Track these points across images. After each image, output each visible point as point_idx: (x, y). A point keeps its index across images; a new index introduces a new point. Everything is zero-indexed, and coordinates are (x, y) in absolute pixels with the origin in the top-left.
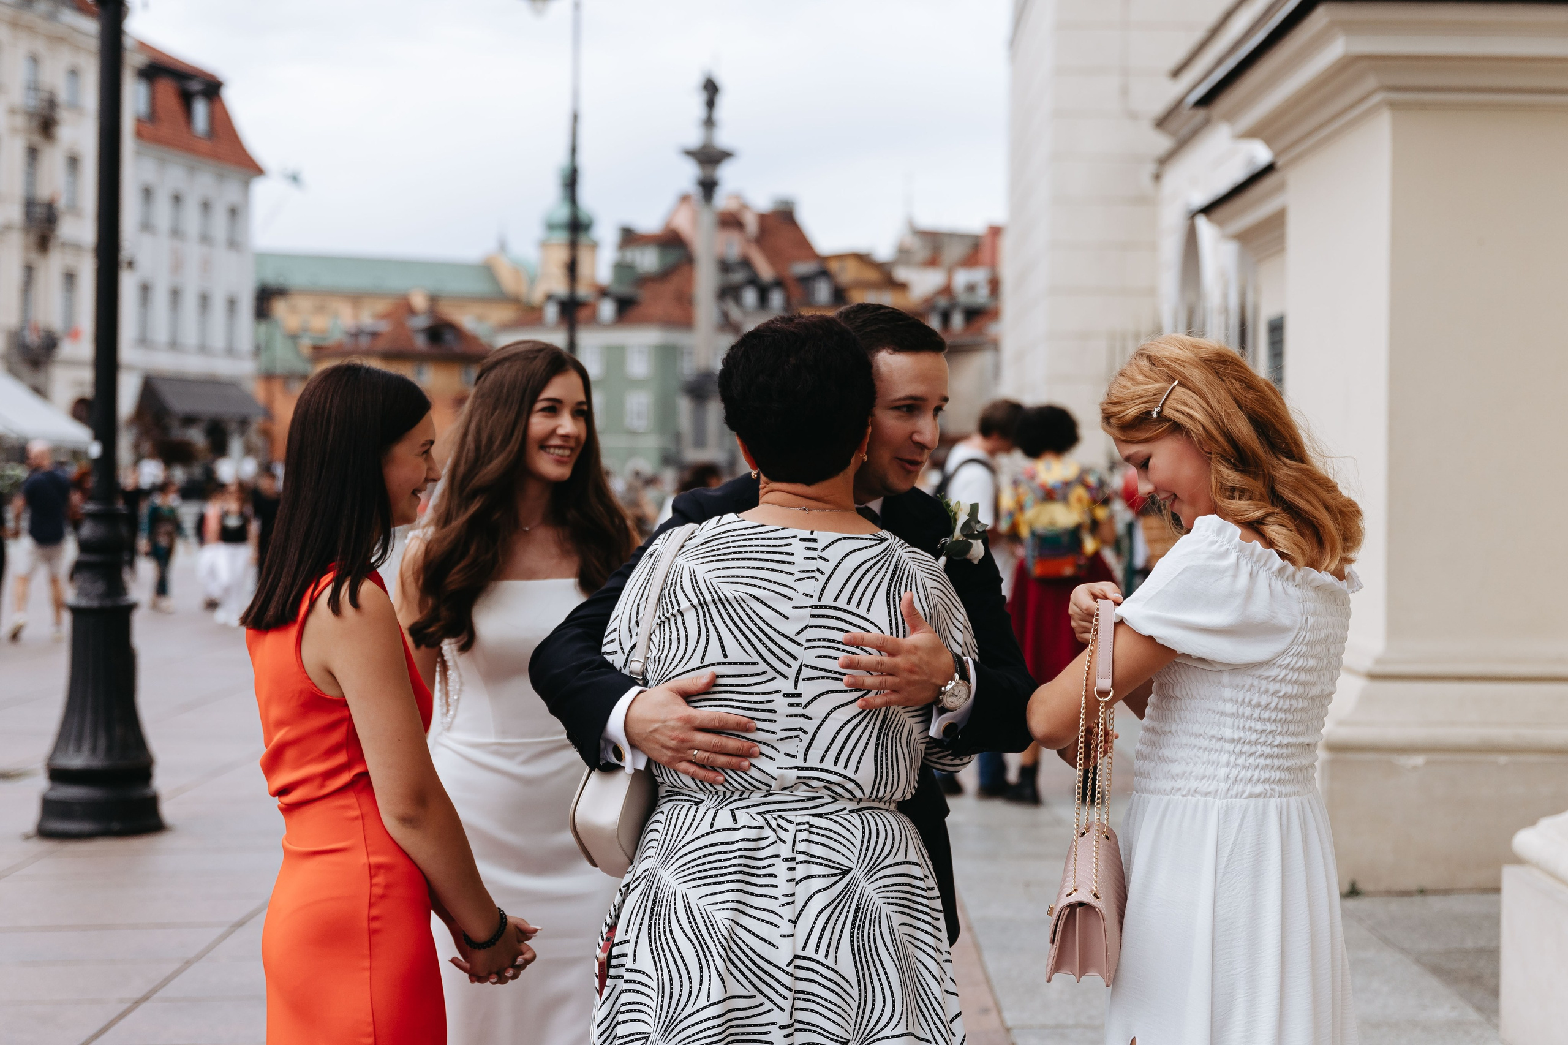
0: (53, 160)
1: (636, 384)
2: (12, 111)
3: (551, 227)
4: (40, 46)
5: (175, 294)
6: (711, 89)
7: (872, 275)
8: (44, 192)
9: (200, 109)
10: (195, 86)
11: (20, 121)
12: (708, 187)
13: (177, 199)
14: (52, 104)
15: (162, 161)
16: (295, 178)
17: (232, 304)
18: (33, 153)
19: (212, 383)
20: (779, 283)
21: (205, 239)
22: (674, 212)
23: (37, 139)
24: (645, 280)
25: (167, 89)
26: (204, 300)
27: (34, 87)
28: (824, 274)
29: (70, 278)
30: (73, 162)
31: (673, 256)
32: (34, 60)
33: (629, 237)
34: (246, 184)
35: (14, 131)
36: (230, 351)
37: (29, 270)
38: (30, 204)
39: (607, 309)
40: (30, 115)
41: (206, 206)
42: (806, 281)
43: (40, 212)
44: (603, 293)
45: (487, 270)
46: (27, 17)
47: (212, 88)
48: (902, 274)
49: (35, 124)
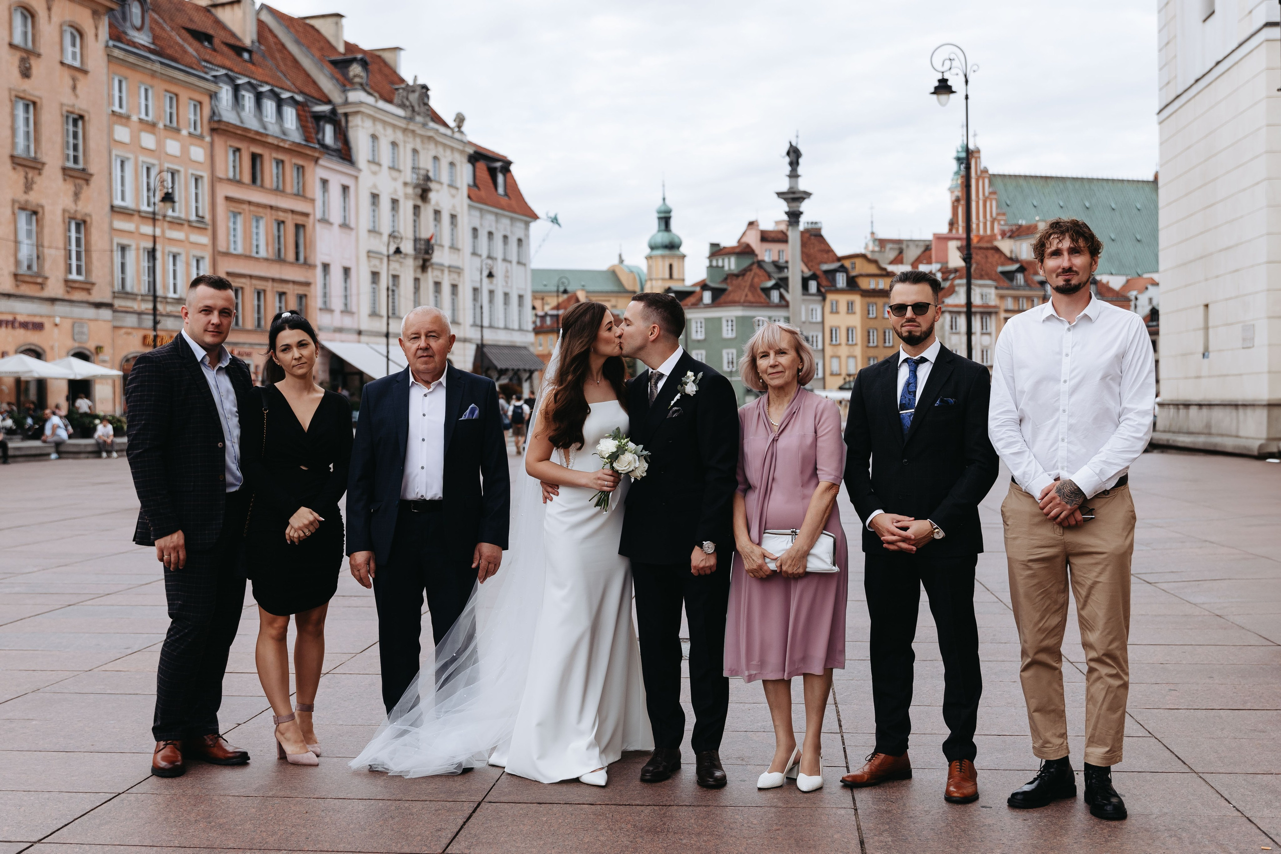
0: (427, 213)
1: (728, 343)
2: (406, 184)
3: (653, 248)
4: (417, 144)
5: (492, 294)
6: (794, 154)
7: (872, 269)
8: (424, 234)
9: (500, 178)
10: (498, 164)
11: (410, 190)
12: (794, 216)
13: (490, 234)
14: (428, 179)
15: (482, 212)
16: (555, 220)
17: (521, 297)
18: (416, 208)
19: (513, 347)
20: (814, 277)
21: (506, 260)
22: (744, 234)
23: (419, 203)
24: (730, 277)
25: (481, 165)
26: (506, 295)
27: (415, 169)
28: (843, 269)
29: (437, 284)
30: (437, 213)
31: (746, 262)
32: (415, 151)
33: (717, 251)
34: (527, 224)
35: (406, 196)
36: (520, 329)
37: (417, 280)
38: (416, 240)
39: (707, 297)
40: (416, 186)
41: (505, 237)
42: (831, 274)
43: (422, 246)
44: (704, 286)
45: (613, 274)
46: (412, 127)
47: (506, 165)
48: (890, 268)
49: (419, 191)
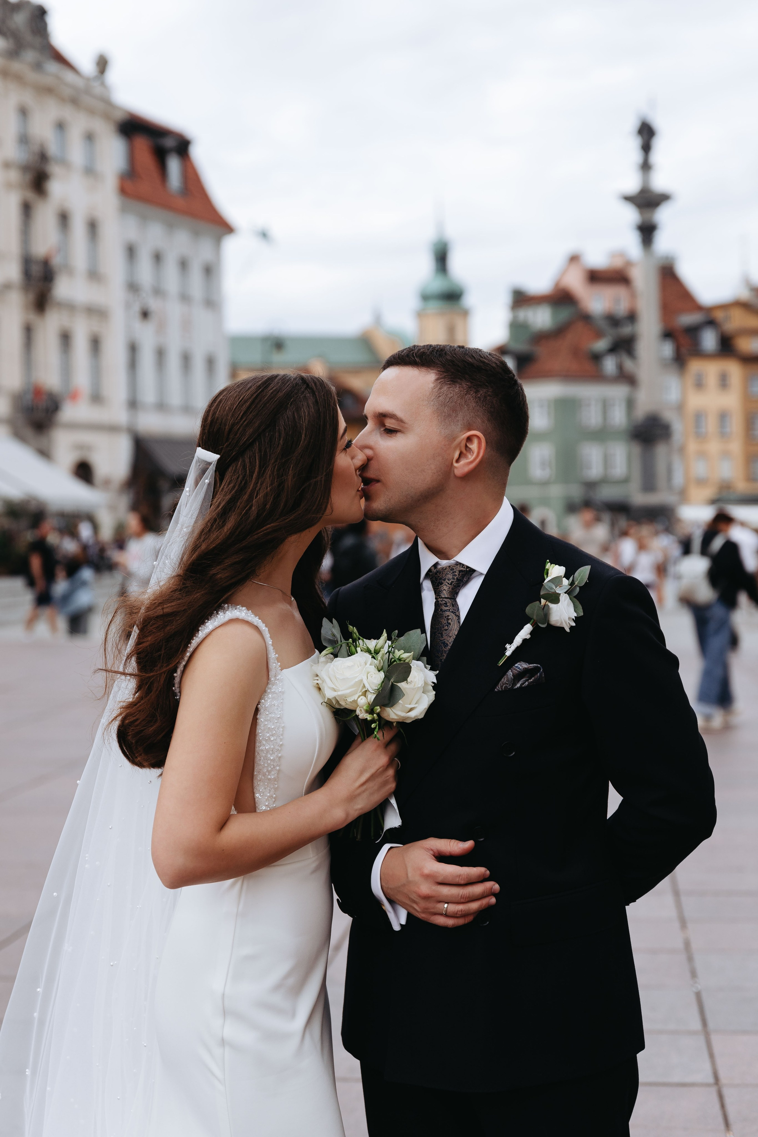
0: (46, 216)
2: (8, 166)
3: (426, 299)
4: (28, 98)
5: (161, 354)
6: (647, 132)
8: (40, 249)
9: (174, 166)
10: (168, 144)
11: (15, 176)
12: (648, 231)
13: (158, 257)
14: (43, 157)
15: (144, 219)
16: (264, 235)
17: (210, 363)
18: (25, 208)
21: (185, 298)
22: (564, 272)
23: (30, 195)
24: (541, 338)
25: (143, 145)
26: (186, 360)
28: (712, 324)
29: (65, 338)
32: (23, 111)
33: (522, 299)
34: (218, 242)
35: (9, 186)
38: (27, 262)
40: (24, 169)
42: (693, 331)
43: (36, 270)
45: (365, 342)
47: (182, 147)
49: (29, 177)
